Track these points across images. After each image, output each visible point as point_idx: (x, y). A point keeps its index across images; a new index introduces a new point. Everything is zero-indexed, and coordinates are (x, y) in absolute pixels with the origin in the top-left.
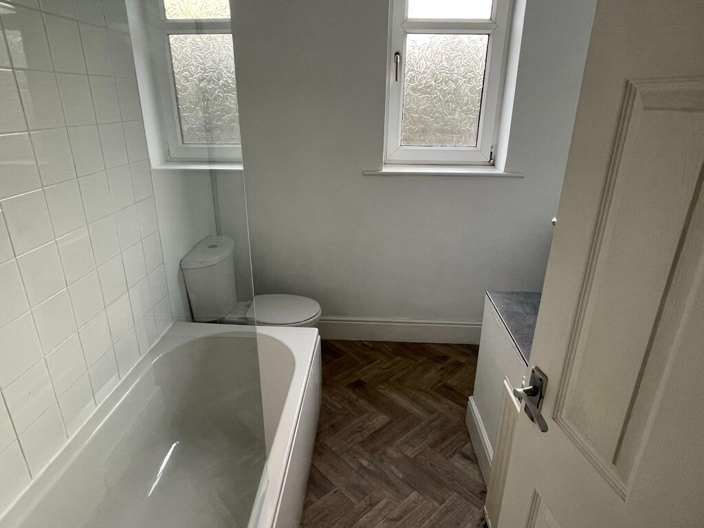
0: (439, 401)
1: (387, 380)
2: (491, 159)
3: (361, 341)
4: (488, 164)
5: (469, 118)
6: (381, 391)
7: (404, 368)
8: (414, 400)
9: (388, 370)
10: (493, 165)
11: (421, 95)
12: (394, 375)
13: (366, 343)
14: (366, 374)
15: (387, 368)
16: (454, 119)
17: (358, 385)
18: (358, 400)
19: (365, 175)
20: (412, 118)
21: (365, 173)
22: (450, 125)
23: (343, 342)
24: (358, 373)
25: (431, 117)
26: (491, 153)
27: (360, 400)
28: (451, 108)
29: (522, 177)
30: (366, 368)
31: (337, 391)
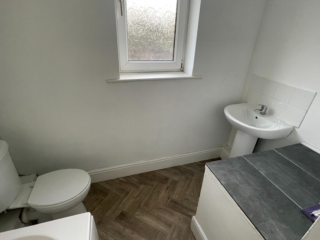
0: (172, 214)
1: (139, 206)
2: (182, 68)
3: (118, 178)
4: (180, 70)
5: (169, 43)
6: (137, 217)
7: (148, 193)
8: (158, 219)
9: (138, 198)
10: (183, 71)
11: (139, 27)
12: (142, 201)
13: (122, 179)
14: (126, 204)
15: (137, 197)
16: (160, 43)
17: (123, 216)
18: (125, 230)
19: (108, 83)
20: (134, 42)
21: (108, 81)
22: (158, 47)
23: (107, 182)
24: (121, 206)
25: (146, 42)
26: (182, 64)
27: (126, 230)
28: (157, 36)
29: (201, 78)
30: (125, 200)
31: (109, 226)
